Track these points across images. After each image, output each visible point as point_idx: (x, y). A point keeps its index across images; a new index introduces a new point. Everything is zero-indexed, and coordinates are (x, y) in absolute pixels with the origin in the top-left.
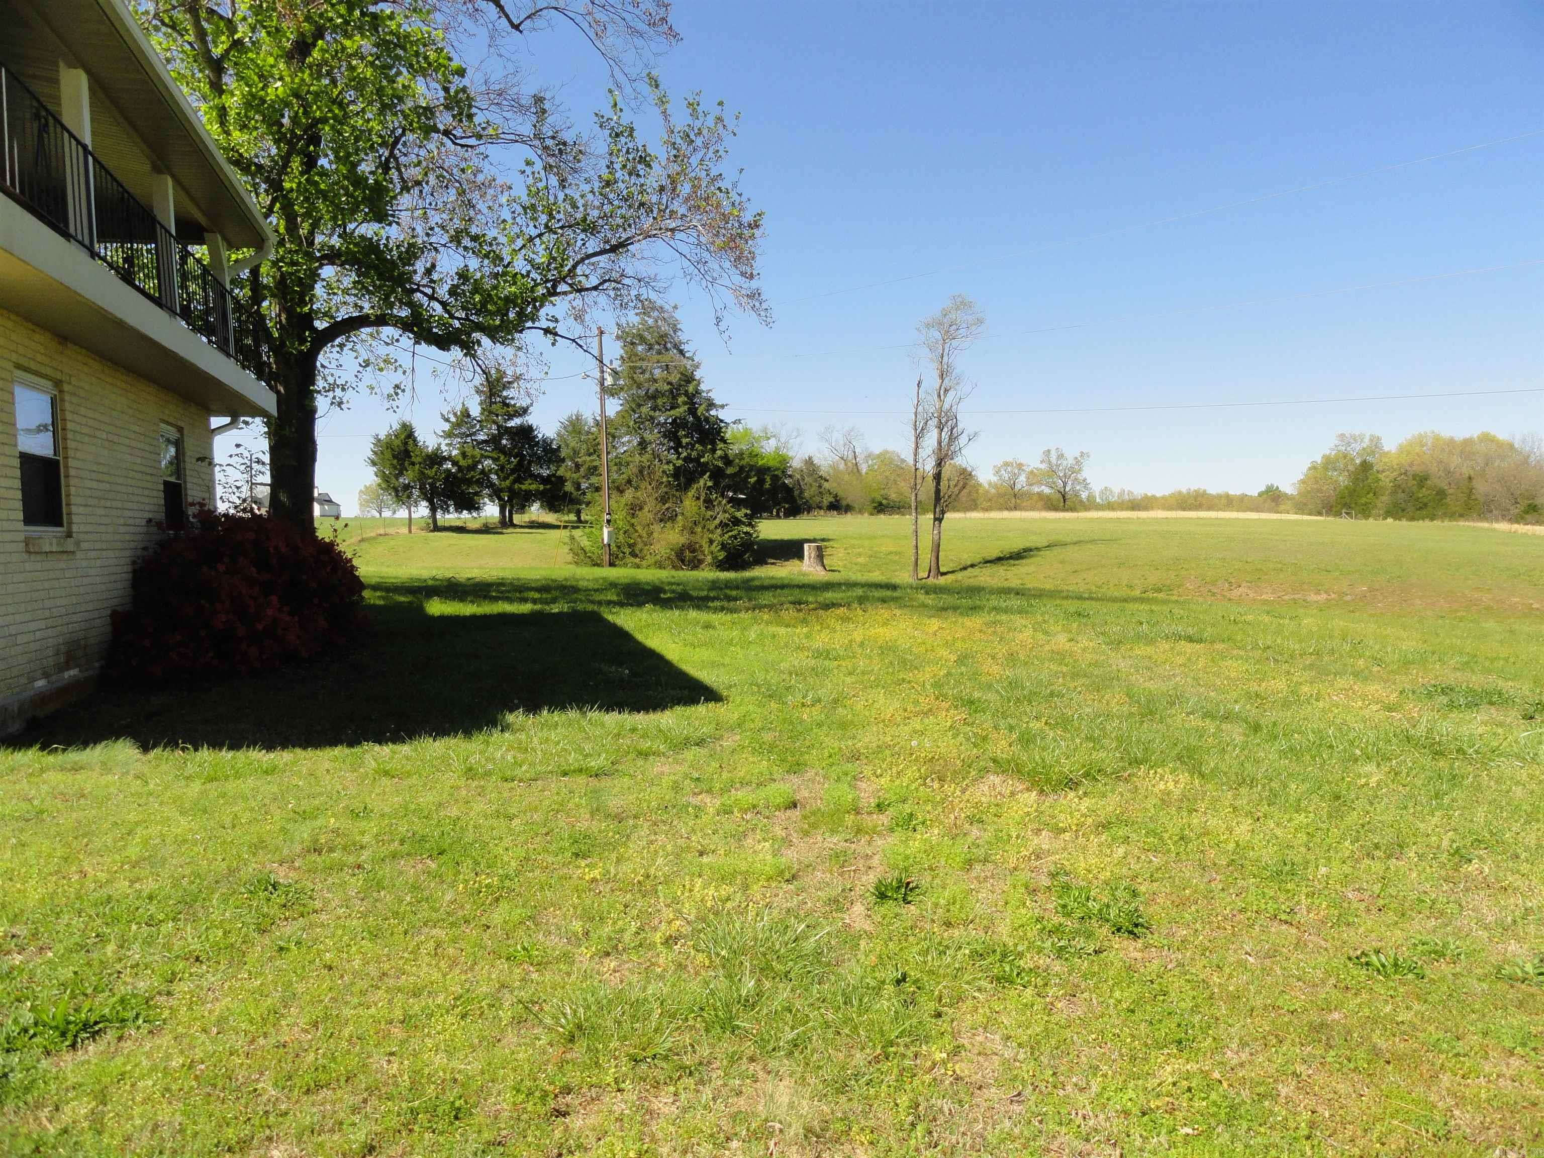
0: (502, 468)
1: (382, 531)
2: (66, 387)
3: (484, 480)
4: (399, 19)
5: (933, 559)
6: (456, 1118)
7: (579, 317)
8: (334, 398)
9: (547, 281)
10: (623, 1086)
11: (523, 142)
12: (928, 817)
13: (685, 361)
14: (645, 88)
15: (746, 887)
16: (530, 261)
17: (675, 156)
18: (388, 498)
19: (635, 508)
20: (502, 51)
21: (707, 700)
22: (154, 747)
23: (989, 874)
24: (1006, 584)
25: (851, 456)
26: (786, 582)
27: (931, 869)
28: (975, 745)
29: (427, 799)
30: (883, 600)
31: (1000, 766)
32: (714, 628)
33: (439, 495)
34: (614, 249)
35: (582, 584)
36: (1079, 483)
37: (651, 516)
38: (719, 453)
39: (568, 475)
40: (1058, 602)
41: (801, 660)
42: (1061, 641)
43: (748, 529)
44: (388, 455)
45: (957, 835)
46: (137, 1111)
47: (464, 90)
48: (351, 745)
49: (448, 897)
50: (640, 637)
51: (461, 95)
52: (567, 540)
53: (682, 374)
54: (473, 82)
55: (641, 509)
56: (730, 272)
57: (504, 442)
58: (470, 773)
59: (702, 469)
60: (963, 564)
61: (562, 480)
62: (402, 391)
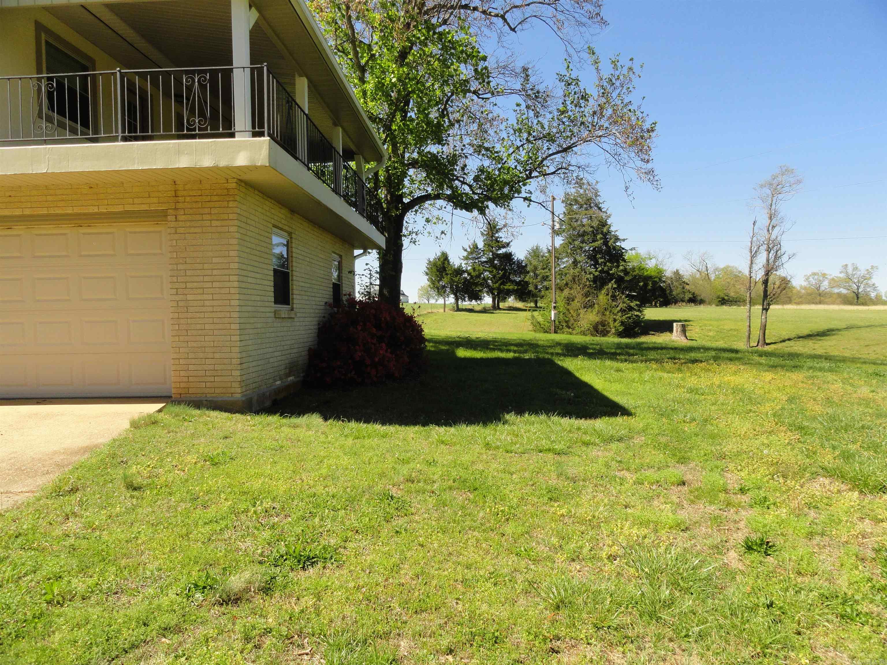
0: (494, 277)
1: (430, 311)
2: (293, 236)
3: (484, 284)
4: (453, 33)
5: (761, 334)
6: (496, 642)
7: (543, 191)
8: (412, 239)
9: (526, 171)
10: (590, 641)
11: (516, 93)
12: (778, 500)
13: (602, 214)
14: (585, 55)
15: (656, 531)
16: (517, 161)
17: (603, 93)
18: (434, 293)
19: (569, 300)
20: (505, 44)
21: (622, 414)
22: (329, 419)
23: (827, 544)
24: (813, 352)
25: (704, 269)
26: (664, 346)
27: (782, 534)
28: (808, 456)
29: (466, 458)
30: (731, 360)
31: (827, 472)
32: (622, 371)
33: (460, 291)
34: (565, 150)
35: (541, 343)
36: (869, 287)
37: (579, 304)
38: (621, 268)
39: (531, 281)
40: (858, 365)
41: (682, 394)
42: (865, 391)
43: (638, 313)
44: (434, 270)
45: (799, 515)
46: (335, 607)
47: (486, 68)
48: (424, 425)
49: (481, 514)
50: (577, 375)
51: (484, 71)
52: (530, 318)
53: (599, 221)
54: (491, 63)
55: (573, 300)
56: (634, 159)
57: (496, 262)
58: (488, 446)
59: (611, 277)
60: (783, 338)
61: (527, 283)
62: (445, 234)
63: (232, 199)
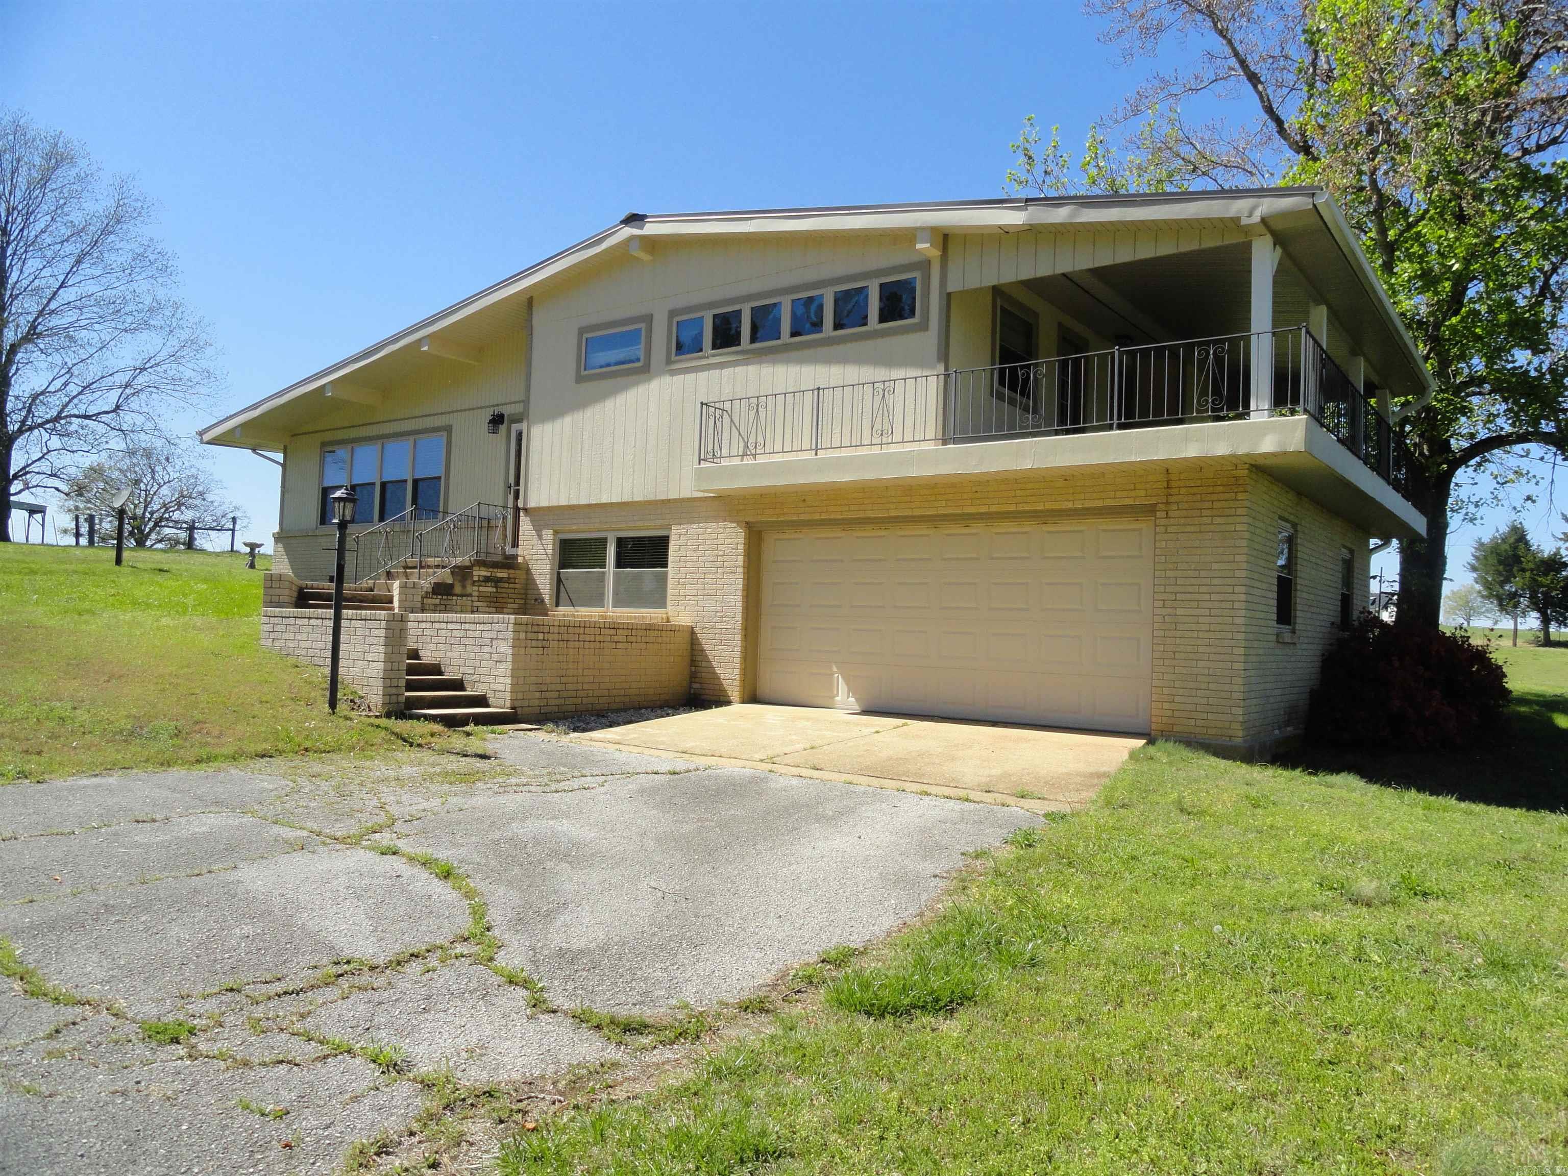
2: (1299, 528)
8: (1467, 514)
18: (1489, 607)
33: (1553, 606)
44: (1493, 560)
62: (1534, 502)
63: (1242, 489)
